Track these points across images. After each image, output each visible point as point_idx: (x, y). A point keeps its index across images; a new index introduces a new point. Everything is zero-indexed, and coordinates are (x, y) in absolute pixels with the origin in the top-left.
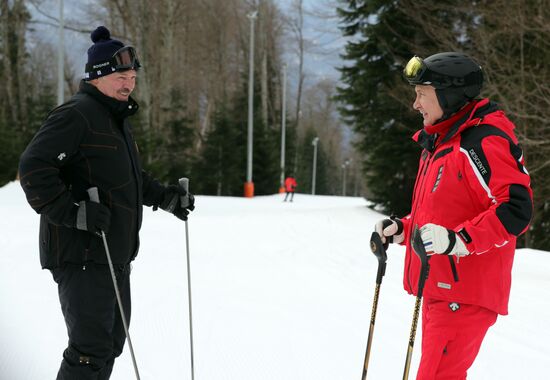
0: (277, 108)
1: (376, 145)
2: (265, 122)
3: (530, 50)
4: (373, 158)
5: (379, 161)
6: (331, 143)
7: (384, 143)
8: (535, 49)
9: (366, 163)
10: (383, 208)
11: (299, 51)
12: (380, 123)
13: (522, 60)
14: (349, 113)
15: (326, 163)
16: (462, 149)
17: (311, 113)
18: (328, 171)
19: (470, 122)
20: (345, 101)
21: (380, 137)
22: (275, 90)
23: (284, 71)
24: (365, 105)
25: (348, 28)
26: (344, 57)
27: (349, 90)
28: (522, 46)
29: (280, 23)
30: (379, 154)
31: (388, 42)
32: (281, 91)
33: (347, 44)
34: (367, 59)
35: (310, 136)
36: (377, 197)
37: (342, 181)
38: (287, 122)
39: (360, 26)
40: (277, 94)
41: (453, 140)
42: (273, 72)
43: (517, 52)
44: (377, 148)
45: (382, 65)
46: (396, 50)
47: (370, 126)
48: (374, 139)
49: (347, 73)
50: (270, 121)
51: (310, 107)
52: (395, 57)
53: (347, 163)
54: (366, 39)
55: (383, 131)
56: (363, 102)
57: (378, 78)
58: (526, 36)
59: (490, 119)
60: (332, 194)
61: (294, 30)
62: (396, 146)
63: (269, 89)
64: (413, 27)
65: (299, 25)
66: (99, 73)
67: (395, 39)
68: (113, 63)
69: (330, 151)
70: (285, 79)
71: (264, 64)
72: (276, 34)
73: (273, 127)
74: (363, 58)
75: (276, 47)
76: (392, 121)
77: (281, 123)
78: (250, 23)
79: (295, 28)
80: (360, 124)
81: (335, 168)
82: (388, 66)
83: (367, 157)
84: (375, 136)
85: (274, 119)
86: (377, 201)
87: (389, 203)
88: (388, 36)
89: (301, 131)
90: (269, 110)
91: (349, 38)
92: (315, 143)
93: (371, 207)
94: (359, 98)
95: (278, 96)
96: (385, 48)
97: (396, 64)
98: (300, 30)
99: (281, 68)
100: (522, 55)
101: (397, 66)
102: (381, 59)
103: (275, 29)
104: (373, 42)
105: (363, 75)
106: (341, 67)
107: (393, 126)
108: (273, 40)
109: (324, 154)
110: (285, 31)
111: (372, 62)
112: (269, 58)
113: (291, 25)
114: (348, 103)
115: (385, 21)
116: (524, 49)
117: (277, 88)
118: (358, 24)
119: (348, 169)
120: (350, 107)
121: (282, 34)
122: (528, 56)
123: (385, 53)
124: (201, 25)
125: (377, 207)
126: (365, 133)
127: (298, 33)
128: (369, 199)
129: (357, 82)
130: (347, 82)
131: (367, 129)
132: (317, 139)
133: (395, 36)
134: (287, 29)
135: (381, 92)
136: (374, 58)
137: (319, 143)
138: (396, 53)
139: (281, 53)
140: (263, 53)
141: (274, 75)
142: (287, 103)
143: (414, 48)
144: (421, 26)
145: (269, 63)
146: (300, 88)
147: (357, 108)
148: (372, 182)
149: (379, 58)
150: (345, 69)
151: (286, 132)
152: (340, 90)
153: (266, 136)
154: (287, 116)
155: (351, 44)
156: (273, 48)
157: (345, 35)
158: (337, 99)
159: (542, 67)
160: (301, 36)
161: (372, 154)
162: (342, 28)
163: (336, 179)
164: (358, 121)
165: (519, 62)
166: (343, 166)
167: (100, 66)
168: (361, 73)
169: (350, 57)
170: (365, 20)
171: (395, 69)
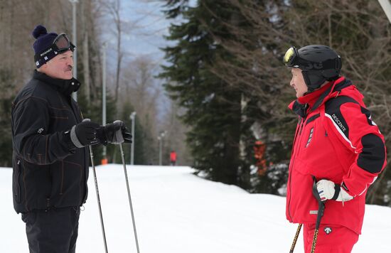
0: (97, 85)
1: (199, 117)
2: (88, 98)
3: (336, 28)
4: (196, 129)
5: (203, 132)
6: (147, 116)
7: (207, 115)
8: (340, 27)
9: (190, 134)
10: (206, 175)
11: (117, 32)
12: (202, 98)
13: (330, 38)
14: (174, 89)
15: (143, 135)
16: (326, 115)
17: (127, 89)
18: (145, 143)
19: (331, 94)
20: (169, 78)
21: (202, 110)
22: (95, 69)
23: (103, 50)
24: (187, 81)
25: (171, 11)
26: (168, 38)
27: (172, 68)
28: (330, 25)
29: (98, 6)
30: (201, 125)
31: (208, 23)
32: (101, 69)
33: (170, 26)
34: (188, 39)
35: (128, 110)
36: (201, 165)
37: (158, 153)
38: (108, 98)
39: (181, 10)
40: (97, 71)
41: (319, 108)
42: (93, 52)
43: (326, 31)
44: (199, 120)
45: (203, 44)
46: (216, 30)
47: (193, 101)
48: (196, 112)
49: (170, 52)
50: (92, 97)
51: (127, 83)
52: (214, 37)
53: (163, 135)
54: (186, 21)
55: (205, 104)
56: (186, 79)
57: (199, 57)
58: (332, 16)
59: (346, 91)
60: (151, 164)
61: (112, 13)
62: (216, 118)
63: (90, 68)
64: (231, 10)
65: (116, 8)
66: (46, 58)
67: (213, 20)
68: (55, 48)
69: (147, 124)
70: (104, 58)
71: (86, 45)
72: (95, 16)
73: (94, 103)
74: (185, 38)
75: (96, 28)
76: (213, 95)
77: (102, 99)
78: (72, 6)
79: (113, 10)
80: (184, 99)
81: (152, 140)
82: (207, 46)
83: (190, 129)
84: (197, 109)
85: (95, 96)
86: (200, 168)
87: (211, 169)
88: (207, 18)
89: (119, 106)
90: (90, 87)
91: (172, 20)
92: (132, 117)
93: (196, 174)
94: (182, 75)
95: (98, 74)
96: (205, 29)
97: (215, 43)
98: (117, 12)
99: (100, 47)
100: (330, 33)
101: (216, 45)
102: (201, 39)
103: (94, 11)
104: (194, 24)
105: (185, 54)
106: (165, 47)
107: (214, 100)
108: (92, 22)
109: (141, 127)
110: (103, 13)
111: (193, 42)
112: (89, 38)
113: (109, 8)
114: (173, 80)
115: (204, 4)
116: (332, 28)
117: (97, 66)
118: (179, 7)
119: (163, 140)
120: (174, 84)
121: (101, 16)
122: (335, 34)
123: (205, 33)
124: (24, 9)
125: (201, 174)
126: (188, 106)
127: (115, 14)
128: (193, 167)
129: (179, 60)
130: (171, 61)
131: (190, 103)
132: (134, 113)
133: (213, 17)
134: (105, 11)
135: (202, 69)
136: (195, 39)
137: (136, 117)
138: (216, 34)
139: (100, 34)
140: (84, 35)
141: (94, 54)
142: (107, 80)
143: (231, 29)
144: (238, 9)
145: (89, 43)
146: (119, 66)
147: (181, 85)
148: (196, 151)
149: (199, 38)
150: (168, 49)
151: (107, 107)
152: (164, 67)
153: (89, 112)
154: (107, 92)
155: (173, 26)
156: (93, 30)
157: (168, 18)
158: (162, 76)
159: (348, 43)
160: (118, 17)
161: (196, 125)
162: (165, 12)
163: (153, 150)
164: (182, 96)
165: (328, 40)
166: (159, 138)
167: (46, 53)
168: (183, 51)
169: (173, 38)
170: (185, 4)
171: (214, 47)
